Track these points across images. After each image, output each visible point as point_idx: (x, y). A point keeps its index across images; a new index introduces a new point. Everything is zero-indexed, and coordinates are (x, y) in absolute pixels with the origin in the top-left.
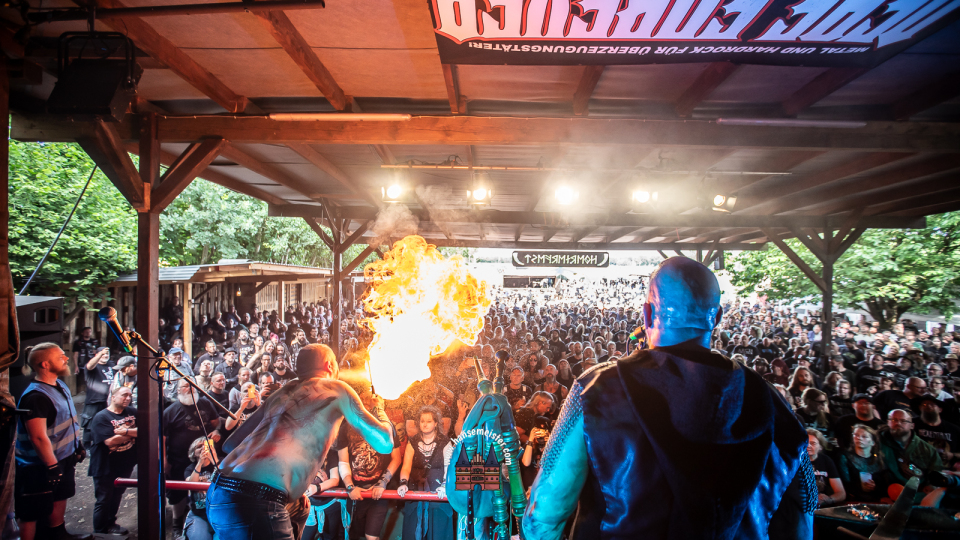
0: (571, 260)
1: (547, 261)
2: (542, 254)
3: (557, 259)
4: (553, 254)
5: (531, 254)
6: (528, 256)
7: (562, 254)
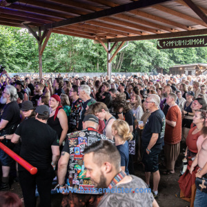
0: (187, 43)
1: (174, 44)
2: (171, 40)
3: (180, 43)
4: (177, 40)
5: (166, 40)
6: (164, 42)
7: (182, 39)
